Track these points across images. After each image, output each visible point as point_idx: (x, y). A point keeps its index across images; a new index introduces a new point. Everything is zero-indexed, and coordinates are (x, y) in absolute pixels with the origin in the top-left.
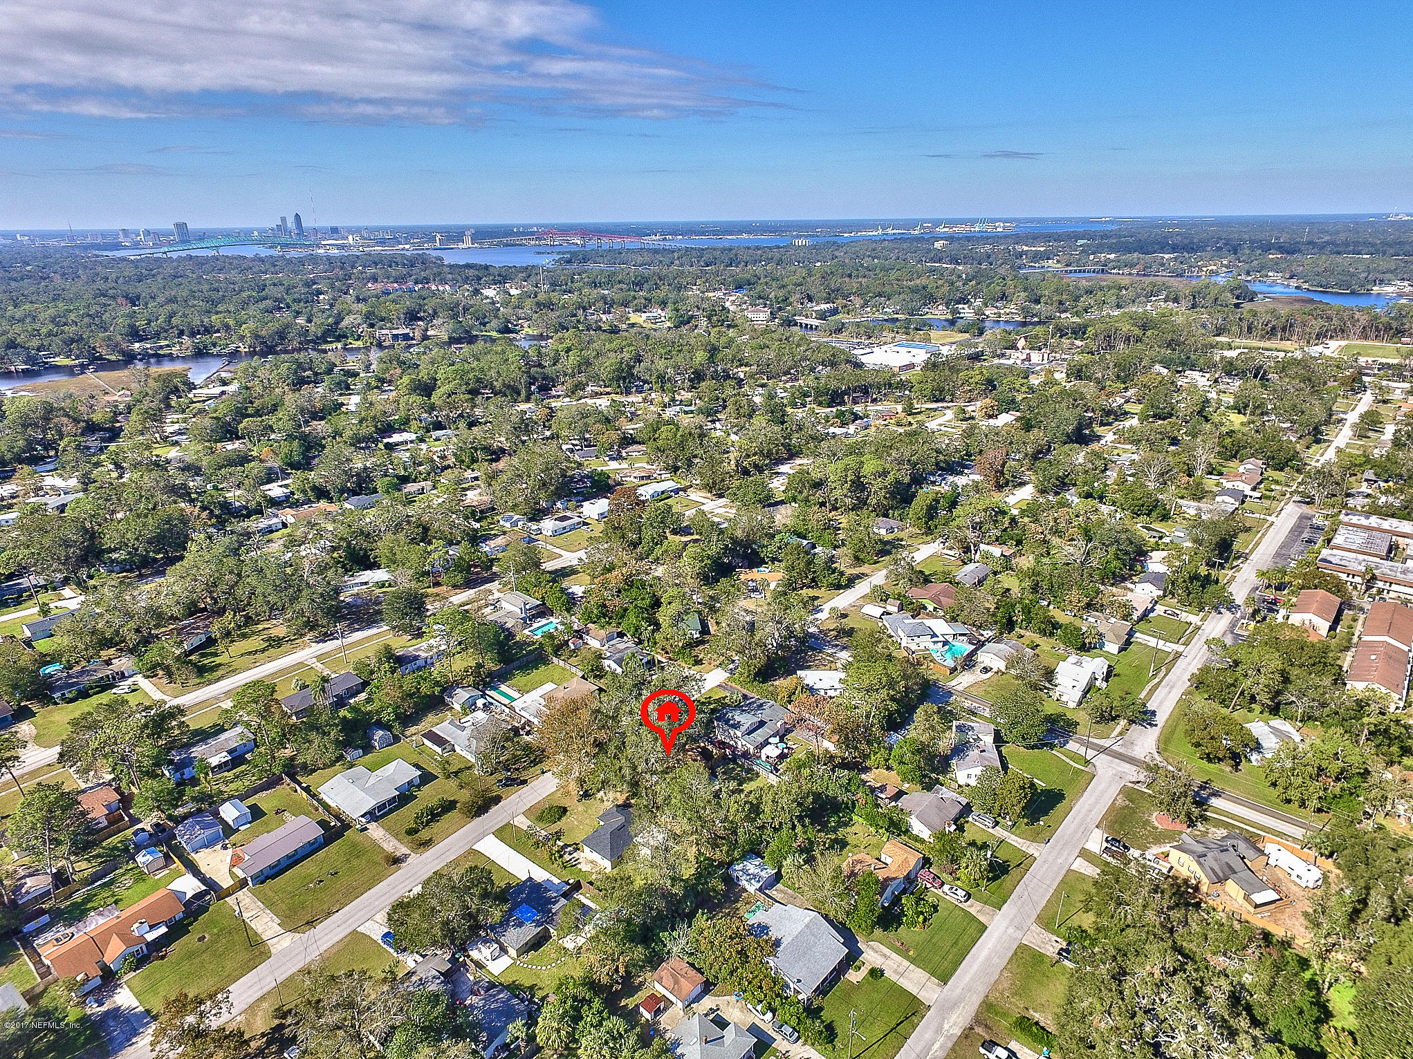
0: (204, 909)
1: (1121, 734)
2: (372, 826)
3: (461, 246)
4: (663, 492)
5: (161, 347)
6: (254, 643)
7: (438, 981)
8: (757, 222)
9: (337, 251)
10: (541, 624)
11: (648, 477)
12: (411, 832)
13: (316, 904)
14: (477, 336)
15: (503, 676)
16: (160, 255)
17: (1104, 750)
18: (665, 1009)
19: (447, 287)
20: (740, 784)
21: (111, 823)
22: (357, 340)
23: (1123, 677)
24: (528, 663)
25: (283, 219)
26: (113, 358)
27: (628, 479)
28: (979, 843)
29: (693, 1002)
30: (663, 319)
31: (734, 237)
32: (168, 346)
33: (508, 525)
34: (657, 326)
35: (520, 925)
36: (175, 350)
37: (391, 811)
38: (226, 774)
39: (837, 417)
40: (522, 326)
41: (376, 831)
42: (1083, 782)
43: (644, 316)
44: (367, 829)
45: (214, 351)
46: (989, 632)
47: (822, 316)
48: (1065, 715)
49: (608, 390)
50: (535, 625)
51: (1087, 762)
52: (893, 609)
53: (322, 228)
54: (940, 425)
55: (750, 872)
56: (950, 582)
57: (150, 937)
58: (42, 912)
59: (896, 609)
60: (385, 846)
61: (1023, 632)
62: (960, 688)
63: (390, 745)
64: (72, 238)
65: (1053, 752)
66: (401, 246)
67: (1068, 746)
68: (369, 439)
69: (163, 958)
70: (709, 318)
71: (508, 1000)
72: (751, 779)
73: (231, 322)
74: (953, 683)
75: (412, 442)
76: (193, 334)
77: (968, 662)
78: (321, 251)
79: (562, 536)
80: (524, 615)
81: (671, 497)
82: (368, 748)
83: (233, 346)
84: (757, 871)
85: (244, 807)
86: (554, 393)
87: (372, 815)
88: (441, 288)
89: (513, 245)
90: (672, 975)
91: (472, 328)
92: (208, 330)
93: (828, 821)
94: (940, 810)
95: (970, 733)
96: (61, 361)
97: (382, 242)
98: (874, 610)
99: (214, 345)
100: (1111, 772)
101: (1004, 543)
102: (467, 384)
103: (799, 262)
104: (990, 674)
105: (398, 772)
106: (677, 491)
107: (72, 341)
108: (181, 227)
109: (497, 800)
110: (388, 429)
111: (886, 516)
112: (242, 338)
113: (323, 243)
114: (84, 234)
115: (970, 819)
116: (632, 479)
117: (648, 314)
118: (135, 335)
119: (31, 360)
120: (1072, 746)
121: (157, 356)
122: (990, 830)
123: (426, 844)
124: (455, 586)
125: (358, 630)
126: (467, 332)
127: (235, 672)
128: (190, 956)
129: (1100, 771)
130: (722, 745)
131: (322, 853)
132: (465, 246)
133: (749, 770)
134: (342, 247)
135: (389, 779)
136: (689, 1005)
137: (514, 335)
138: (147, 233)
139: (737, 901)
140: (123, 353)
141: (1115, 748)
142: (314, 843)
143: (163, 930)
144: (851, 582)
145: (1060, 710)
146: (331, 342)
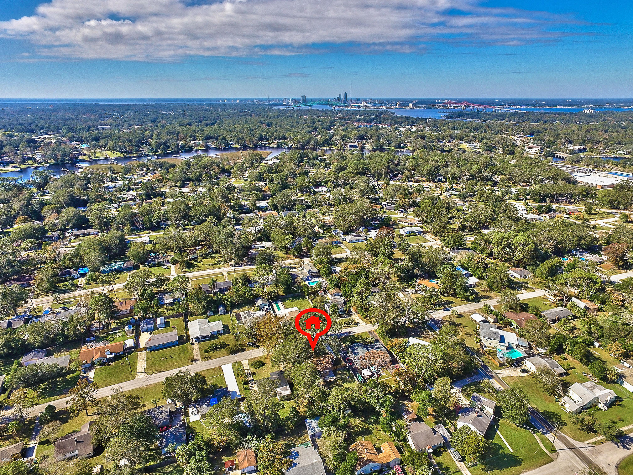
0: (130, 353)
1: (595, 443)
2: (196, 344)
3: (407, 108)
4: (413, 232)
5: (267, 143)
6: (213, 261)
7: (167, 414)
8: (570, 99)
9: (355, 108)
10: (315, 281)
11: (411, 224)
12: (206, 351)
13: (159, 366)
14: (385, 148)
15: (283, 299)
16: (291, 108)
17: (572, 448)
18: (235, 470)
19: (386, 126)
20: (343, 383)
21: (130, 313)
22: (336, 146)
23: (626, 409)
24: (297, 296)
25: (340, 95)
26: (251, 146)
27: (401, 223)
28: (444, 466)
29: (248, 473)
30: (478, 147)
31: (551, 107)
32: (269, 143)
33: (334, 234)
34: (474, 150)
35: (208, 405)
36: (271, 145)
37: (206, 340)
38: (170, 307)
39: (537, 209)
40: (407, 146)
41: (196, 346)
42: (541, 461)
43: (468, 145)
44: (194, 344)
45: (284, 146)
46: (542, 350)
47: (573, 152)
48: (560, 416)
49: (424, 179)
50: (312, 280)
51: (554, 450)
52: (491, 320)
53: (354, 99)
54: (606, 223)
55: (312, 425)
56: (536, 315)
57: (109, 356)
58: (93, 336)
59: (492, 321)
60: (195, 354)
61: (568, 357)
62: (500, 376)
63: (225, 314)
64: (269, 101)
65: (535, 435)
66: (381, 107)
67: (547, 436)
68: (308, 188)
69: (109, 365)
70: (504, 148)
71: (183, 434)
72: (350, 382)
73: (292, 135)
74: (498, 372)
75: (325, 192)
76: (279, 140)
77: (517, 363)
78: (349, 108)
79: (354, 244)
80: (309, 275)
81: (416, 235)
82: (216, 312)
83: (290, 145)
84: (315, 426)
85: (164, 321)
86: (398, 178)
87: (198, 339)
88: (383, 126)
89: (431, 108)
90: (245, 456)
91: (384, 144)
92: (285, 138)
93: (370, 418)
94: (429, 438)
95: (479, 403)
96: (236, 146)
97: (374, 105)
98: (478, 318)
99: (284, 144)
100: (567, 464)
101: (593, 301)
102: (359, 169)
103: (580, 122)
104: (526, 374)
105: (216, 326)
106: (420, 233)
107: (240, 139)
108: (304, 97)
109: (243, 350)
110: (318, 185)
111: (525, 268)
112: (294, 142)
113: (352, 105)
114: (273, 100)
115: (449, 451)
116: (403, 223)
117: (470, 145)
118: (261, 138)
119: (227, 145)
120: (550, 436)
121: (265, 146)
122: (457, 462)
123: (207, 358)
124: (294, 256)
125: (249, 265)
126: (381, 146)
127: (200, 270)
128: (115, 368)
129: (559, 460)
130: (350, 361)
131: (174, 348)
132: (409, 108)
133: (352, 378)
134: (358, 107)
135: (211, 328)
136: (245, 473)
137: (401, 149)
138: (292, 99)
139: (300, 436)
140: (254, 145)
141: (583, 450)
142: (173, 343)
143: (113, 355)
144: (477, 299)
145: (559, 412)
146: (326, 146)
